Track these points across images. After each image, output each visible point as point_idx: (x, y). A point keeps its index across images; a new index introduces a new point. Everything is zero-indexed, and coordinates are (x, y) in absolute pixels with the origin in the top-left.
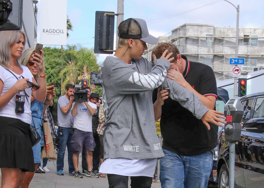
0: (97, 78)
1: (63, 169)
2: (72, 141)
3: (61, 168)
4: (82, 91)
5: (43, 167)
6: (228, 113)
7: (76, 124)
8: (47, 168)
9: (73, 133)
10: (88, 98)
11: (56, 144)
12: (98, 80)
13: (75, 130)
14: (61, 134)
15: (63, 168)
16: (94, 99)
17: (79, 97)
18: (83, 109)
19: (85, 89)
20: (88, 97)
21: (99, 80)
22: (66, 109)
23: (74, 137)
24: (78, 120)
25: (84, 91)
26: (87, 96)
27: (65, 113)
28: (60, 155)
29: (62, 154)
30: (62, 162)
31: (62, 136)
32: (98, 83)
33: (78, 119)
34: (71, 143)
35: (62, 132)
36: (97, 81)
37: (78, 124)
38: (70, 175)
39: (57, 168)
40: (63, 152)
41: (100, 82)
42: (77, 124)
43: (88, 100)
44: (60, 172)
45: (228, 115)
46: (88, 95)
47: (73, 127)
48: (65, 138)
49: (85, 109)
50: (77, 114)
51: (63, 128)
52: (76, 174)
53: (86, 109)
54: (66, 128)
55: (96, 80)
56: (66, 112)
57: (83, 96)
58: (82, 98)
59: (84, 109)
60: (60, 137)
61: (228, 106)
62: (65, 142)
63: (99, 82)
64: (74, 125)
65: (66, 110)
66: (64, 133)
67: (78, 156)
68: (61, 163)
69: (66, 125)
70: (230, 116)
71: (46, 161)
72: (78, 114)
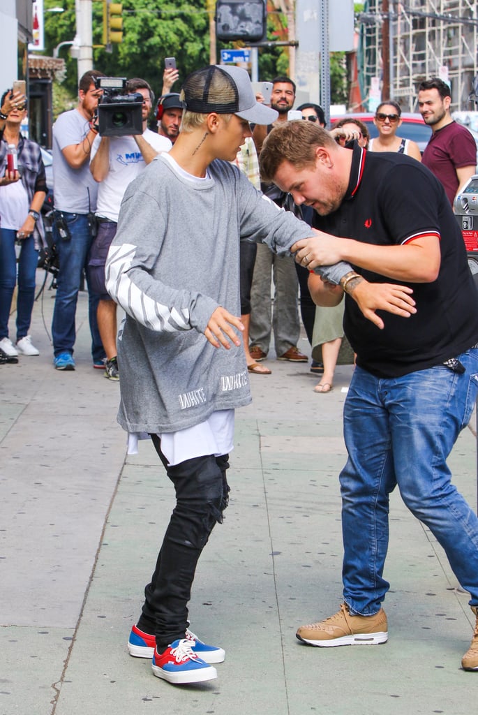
0: (237, 18)
1: (71, 351)
2: (94, 260)
3: (66, 347)
4: (126, 98)
5: (18, 340)
6: (467, 222)
7: (107, 205)
8: (29, 341)
9: (97, 234)
10: (144, 120)
11: (53, 268)
12: (239, 23)
13: (104, 225)
14: (63, 234)
15: (74, 347)
16: (174, 116)
17: (115, 119)
18: (127, 156)
19: (132, 90)
20: (143, 115)
21: (243, 24)
22: (77, 152)
23: (100, 248)
24: (110, 191)
25: (132, 97)
26: (141, 113)
27: (77, 166)
28: (64, 303)
29: (67, 302)
30: (70, 325)
31: (67, 241)
32: (241, 33)
33: (111, 189)
34: (93, 266)
35: (66, 229)
36: (236, 28)
37: (111, 205)
38: (95, 367)
39: (55, 347)
40: (70, 293)
41: (246, 32)
42: (109, 203)
43: (145, 124)
44: (62, 361)
45: (467, 228)
46: (144, 111)
47: (96, 214)
48: (78, 247)
49: (133, 155)
50: (110, 173)
51: (70, 217)
52: (108, 369)
53: (138, 156)
54: (80, 215)
55: (232, 25)
56: (77, 162)
57: (128, 115)
58: (124, 120)
59: (130, 154)
60: (62, 246)
61: (466, 200)
62: (76, 262)
63: (242, 31)
64: (98, 207)
65: (77, 157)
66: (72, 233)
67: (113, 309)
68: (67, 331)
69: (77, 205)
70: (470, 231)
71: (25, 322)
72: (113, 171)
